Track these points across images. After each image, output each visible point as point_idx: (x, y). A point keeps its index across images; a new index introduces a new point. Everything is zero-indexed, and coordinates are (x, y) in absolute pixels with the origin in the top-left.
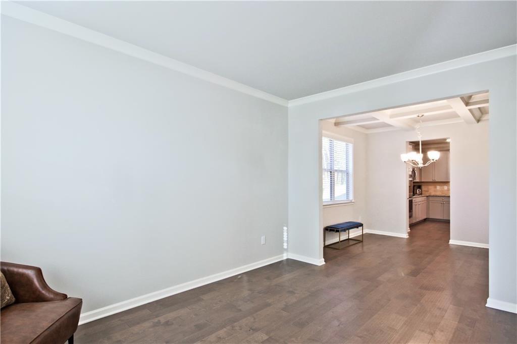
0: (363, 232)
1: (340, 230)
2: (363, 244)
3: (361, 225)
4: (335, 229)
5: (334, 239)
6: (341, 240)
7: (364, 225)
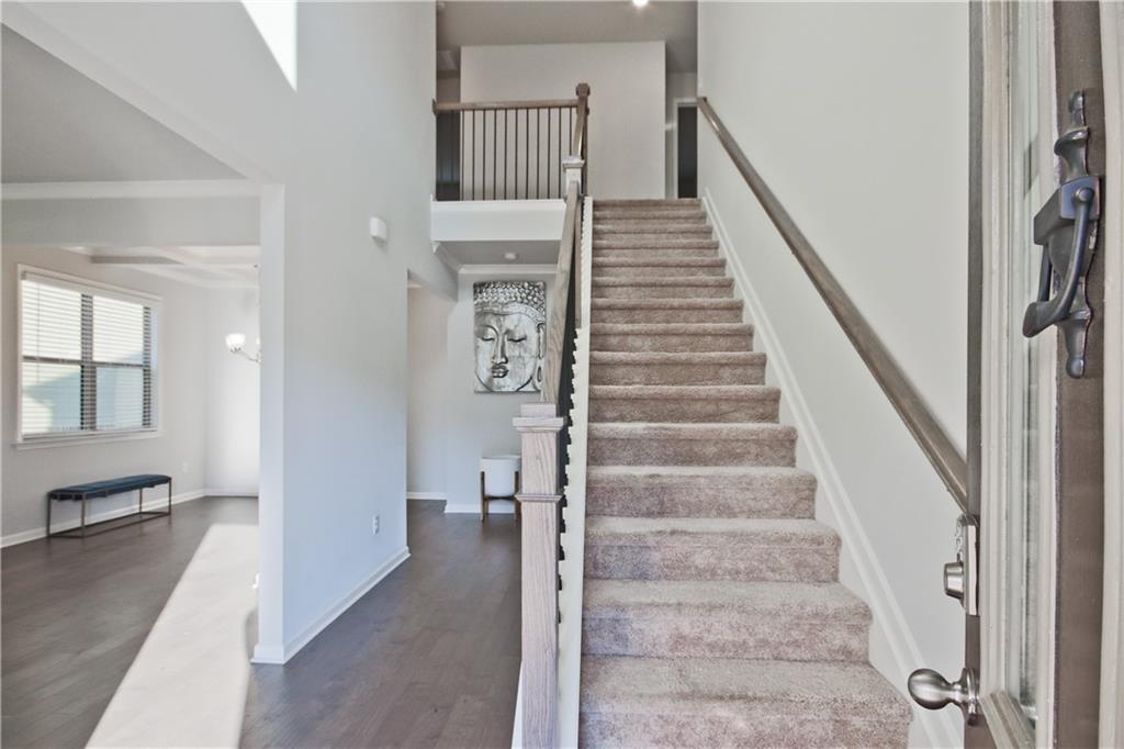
0: (170, 501)
1: (84, 494)
2: (170, 523)
3: (166, 480)
4: (73, 494)
5: (69, 518)
6: (86, 524)
7: (173, 481)
